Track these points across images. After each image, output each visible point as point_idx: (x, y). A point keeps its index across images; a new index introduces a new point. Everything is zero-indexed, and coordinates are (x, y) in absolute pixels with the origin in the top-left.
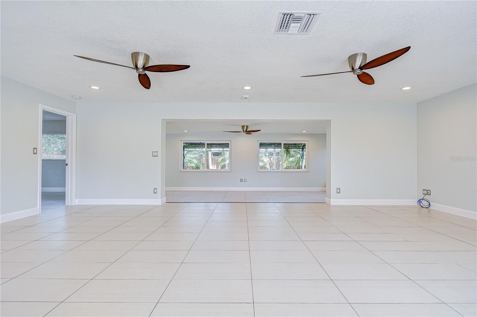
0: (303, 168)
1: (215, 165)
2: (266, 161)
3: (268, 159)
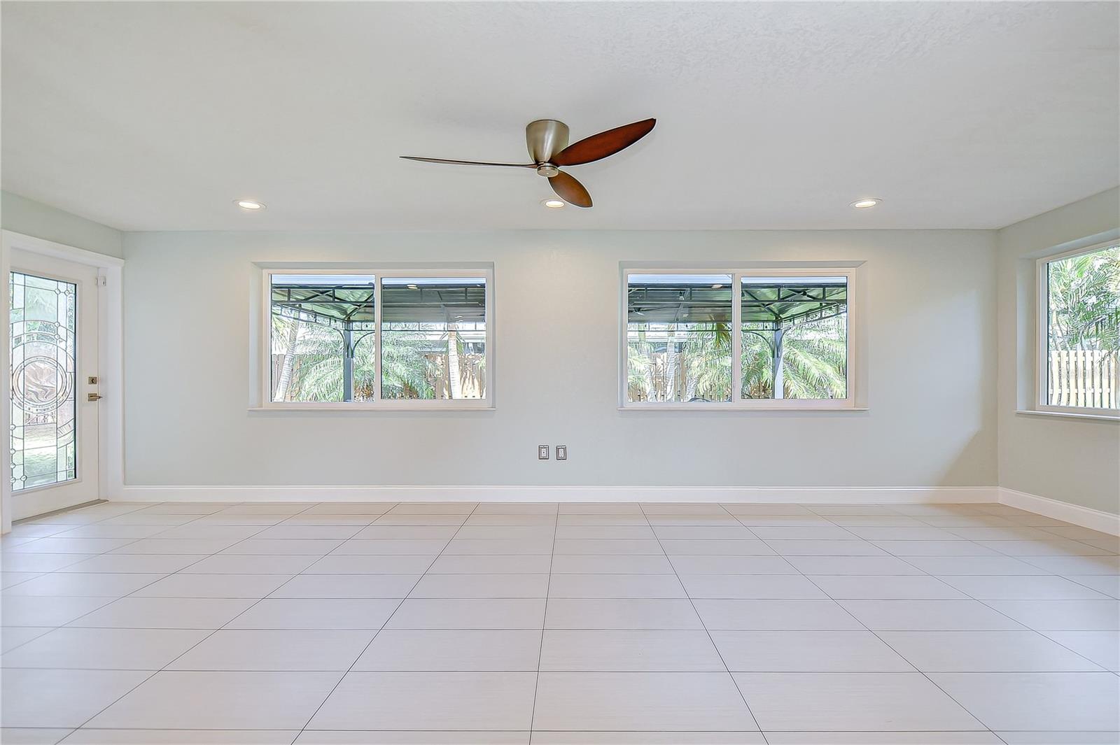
0: (779, 393)
1: (476, 380)
2: (642, 368)
3: (647, 360)
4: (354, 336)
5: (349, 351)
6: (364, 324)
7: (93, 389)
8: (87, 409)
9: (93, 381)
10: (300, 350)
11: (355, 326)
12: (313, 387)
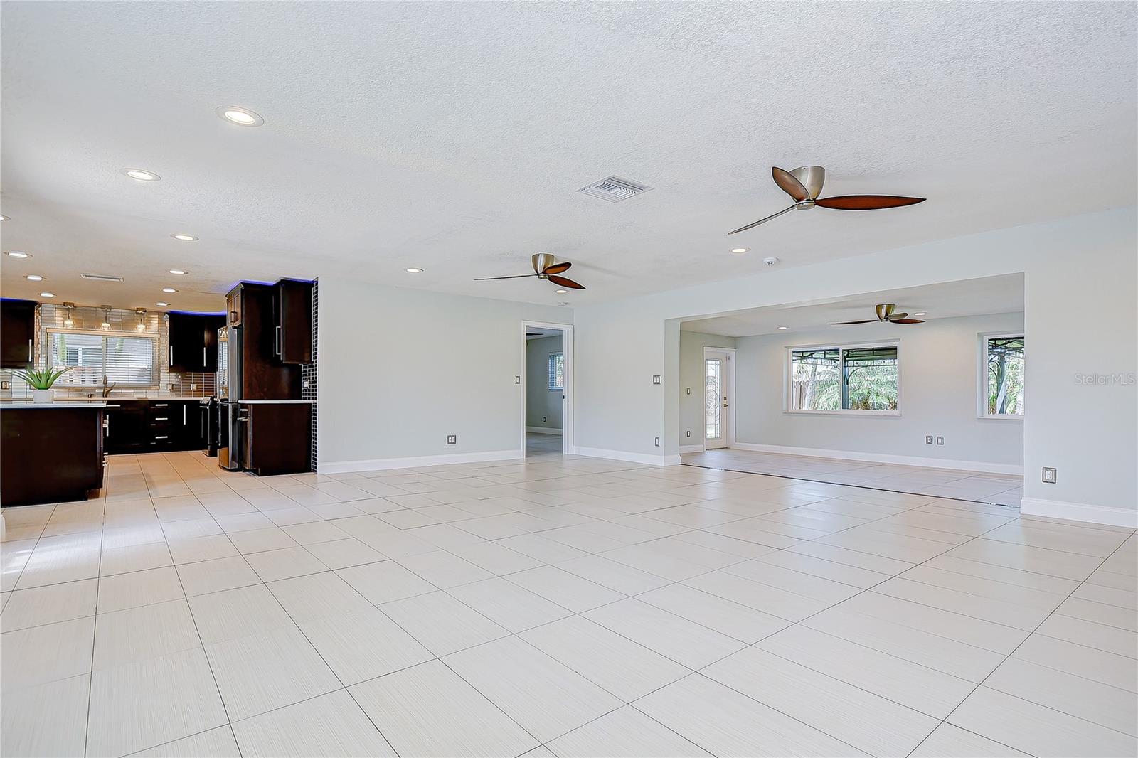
4: (850, 370)
5: (846, 379)
6: (855, 362)
7: (725, 402)
8: (724, 409)
9: (725, 399)
10: (818, 378)
11: (850, 363)
12: (824, 404)
